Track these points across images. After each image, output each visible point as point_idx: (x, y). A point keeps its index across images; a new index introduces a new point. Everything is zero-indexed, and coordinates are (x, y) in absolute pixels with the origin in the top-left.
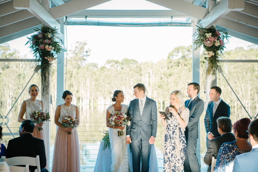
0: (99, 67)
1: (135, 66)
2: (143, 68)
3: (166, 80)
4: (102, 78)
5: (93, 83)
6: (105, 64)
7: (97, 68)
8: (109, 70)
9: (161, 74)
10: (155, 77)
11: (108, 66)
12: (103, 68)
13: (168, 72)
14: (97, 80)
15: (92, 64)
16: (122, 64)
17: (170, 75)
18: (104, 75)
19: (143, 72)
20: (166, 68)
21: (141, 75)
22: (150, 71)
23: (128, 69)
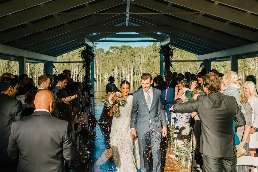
0: (105, 52)
1: (130, 50)
2: (136, 52)
3: (152, 61)
4: (107, 59)
5: (101, 63)
6: (109, 50)
7: (103, 52)
8: (112, 54)
9: (149, 56)
10: (145, 58)
11: (111, 51)
12: (108, 52)
13: (154, 55)
14: (103, 61)
15: (100, 49)
16: (121, 49)
17: (155, 57)
18: (108, 57)
19: (136, 55)
20: (152, 52)
21: (135, 57)
22: (141, 54)
23: (126, 53)
